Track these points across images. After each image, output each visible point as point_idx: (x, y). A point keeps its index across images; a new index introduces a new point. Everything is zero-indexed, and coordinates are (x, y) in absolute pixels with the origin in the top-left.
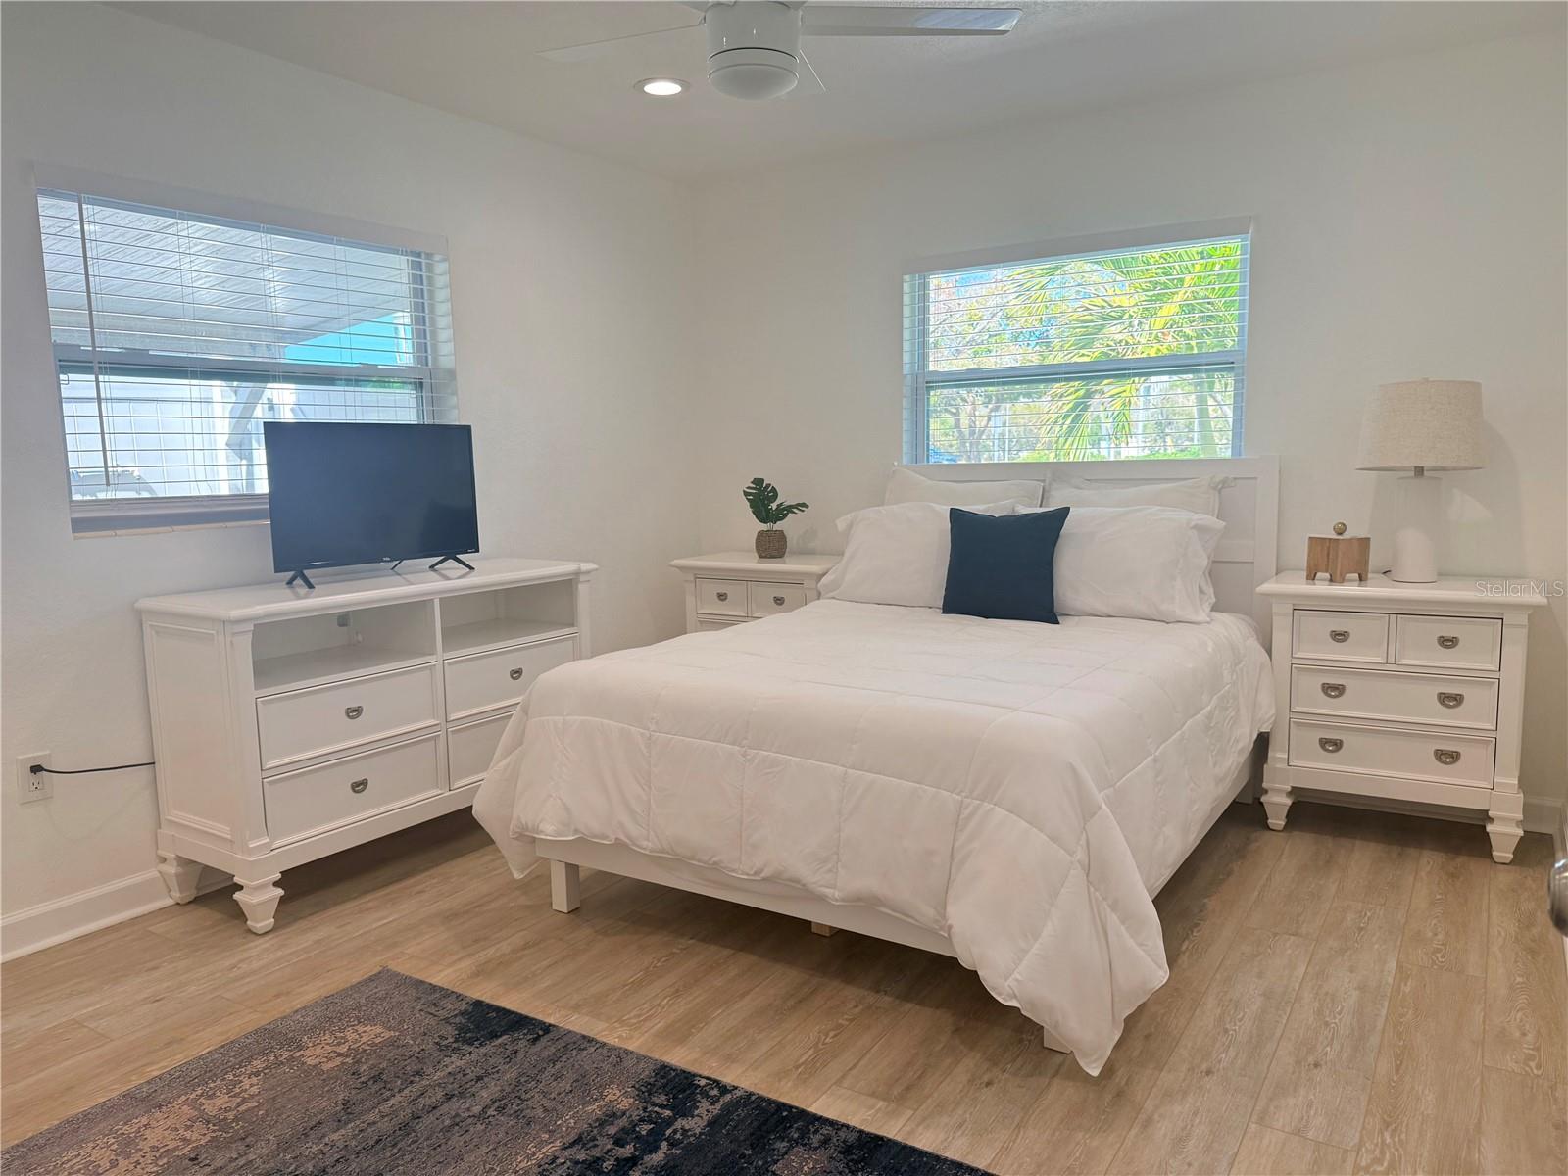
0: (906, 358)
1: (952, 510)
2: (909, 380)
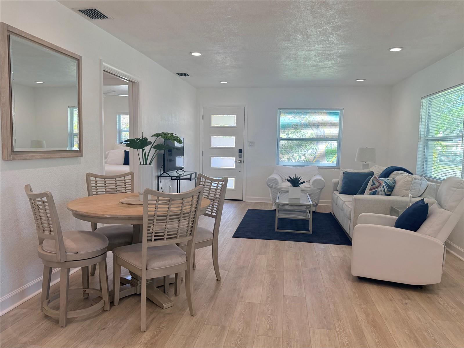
0: (117, 127)
1: (125, 151)
2: (118, 131)
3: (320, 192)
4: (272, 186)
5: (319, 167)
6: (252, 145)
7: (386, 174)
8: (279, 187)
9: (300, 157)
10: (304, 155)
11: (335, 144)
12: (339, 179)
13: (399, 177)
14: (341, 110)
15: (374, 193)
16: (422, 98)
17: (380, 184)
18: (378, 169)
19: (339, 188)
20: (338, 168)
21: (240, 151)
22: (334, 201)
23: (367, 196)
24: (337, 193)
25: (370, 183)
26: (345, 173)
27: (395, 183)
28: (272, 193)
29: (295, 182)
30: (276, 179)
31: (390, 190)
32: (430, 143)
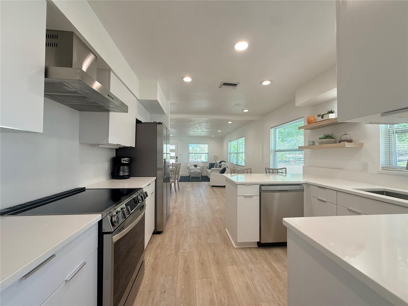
3: (203, 169)
4: (188, 168)
5: (202, 162)
6: (180, 155)
7: (220, 163)
8: (190, 168)
9: (195, 160)
10: (197, 159)
11: (207, 155)
12: (208, 165)
13: (223, 163)
14: (208, 144)
15: (216, 167)
16: (229, 142)
17: (218, 165)
18: (218, 162)
19: (208, 168)
20: (208, 162)
21: (177, 157)
22: (207, 172)
23: (214, 168)
24: (208, 169)
25: (215, 165)
26: (210, 163)
27: (221, 165)
28: (188, 171)
29: (196, 166)
30: (189, 166)
31: (220, 166)
32: (231, 154)
